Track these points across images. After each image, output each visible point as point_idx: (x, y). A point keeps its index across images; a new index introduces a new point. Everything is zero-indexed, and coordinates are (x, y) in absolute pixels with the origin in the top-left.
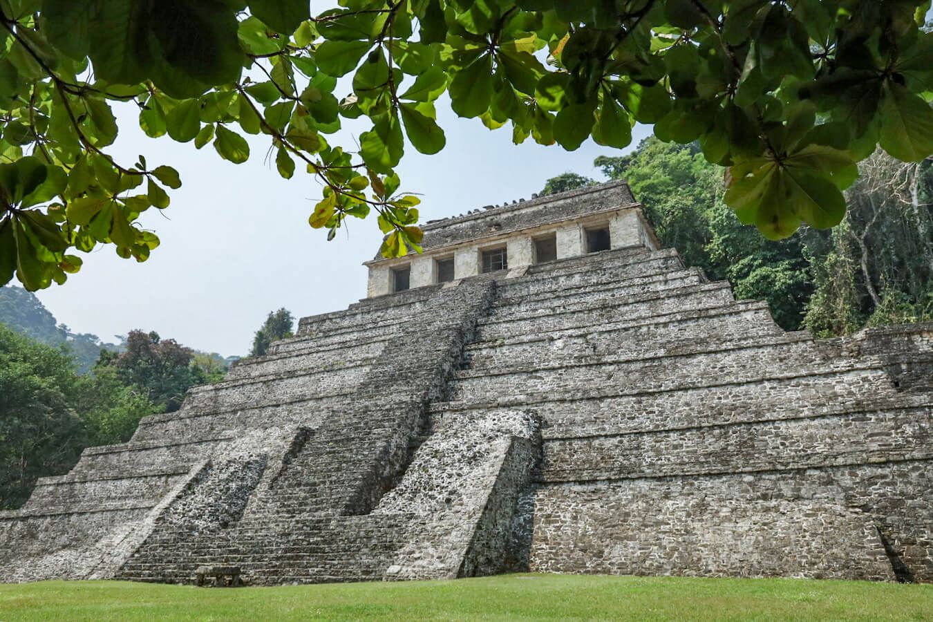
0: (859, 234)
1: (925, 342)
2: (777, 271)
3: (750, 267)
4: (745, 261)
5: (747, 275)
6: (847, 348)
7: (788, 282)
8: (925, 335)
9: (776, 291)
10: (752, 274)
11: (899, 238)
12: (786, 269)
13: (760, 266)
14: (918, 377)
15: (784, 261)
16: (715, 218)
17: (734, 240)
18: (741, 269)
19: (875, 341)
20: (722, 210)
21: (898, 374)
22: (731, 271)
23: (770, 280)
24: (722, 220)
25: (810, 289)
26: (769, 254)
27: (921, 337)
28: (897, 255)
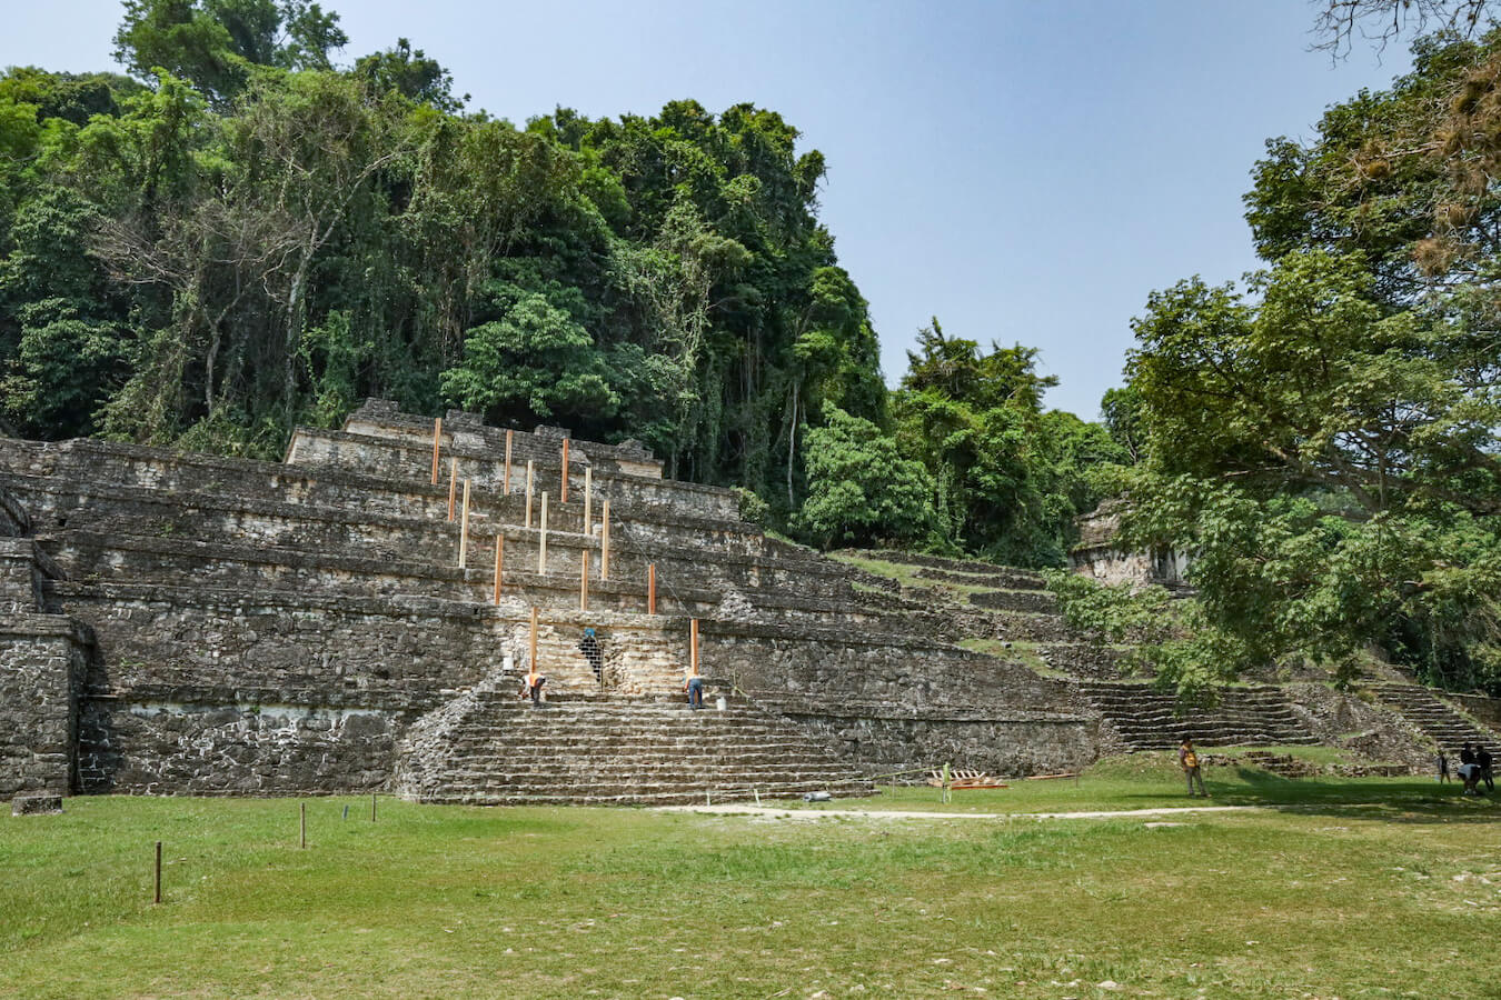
0: (213, 317)
1: (150, 475)
2: (93, 333)
3: (54, 314)
4: (49, 303)
5: (45, 324)
6: (44, 459)
7: (103, 352)
8: (153, 464)
9: (80, 361)
10: (51, 325)
11: (256, 336)
12: (107, 334)
13: (70, 317)
14: (96, 518)
15: (111, 320)
16: (23, 222)
17: (43, 266)
18: (39, 313)
19: (81, 459)
20: (40, 215)
21: (69, 509)
22: (23, 311)
23: (75, 342)
24: (32, 230)
25: (128, 371)
26: (92, 304)
27: (148, 466)
28: (245, 357)
